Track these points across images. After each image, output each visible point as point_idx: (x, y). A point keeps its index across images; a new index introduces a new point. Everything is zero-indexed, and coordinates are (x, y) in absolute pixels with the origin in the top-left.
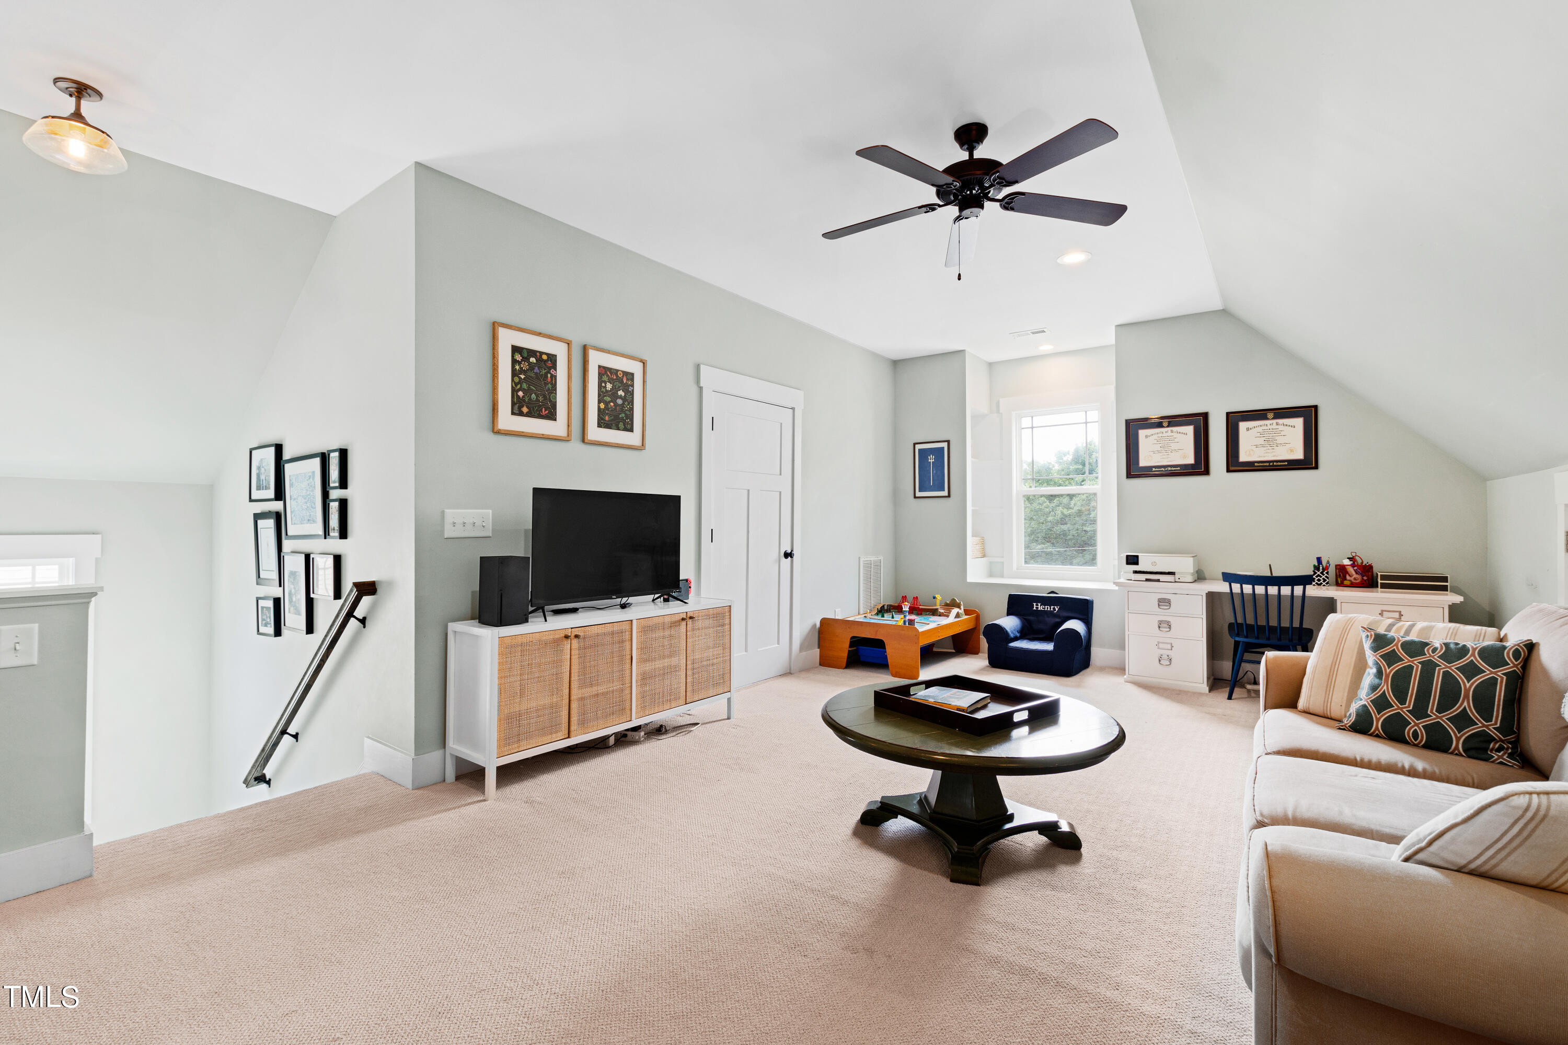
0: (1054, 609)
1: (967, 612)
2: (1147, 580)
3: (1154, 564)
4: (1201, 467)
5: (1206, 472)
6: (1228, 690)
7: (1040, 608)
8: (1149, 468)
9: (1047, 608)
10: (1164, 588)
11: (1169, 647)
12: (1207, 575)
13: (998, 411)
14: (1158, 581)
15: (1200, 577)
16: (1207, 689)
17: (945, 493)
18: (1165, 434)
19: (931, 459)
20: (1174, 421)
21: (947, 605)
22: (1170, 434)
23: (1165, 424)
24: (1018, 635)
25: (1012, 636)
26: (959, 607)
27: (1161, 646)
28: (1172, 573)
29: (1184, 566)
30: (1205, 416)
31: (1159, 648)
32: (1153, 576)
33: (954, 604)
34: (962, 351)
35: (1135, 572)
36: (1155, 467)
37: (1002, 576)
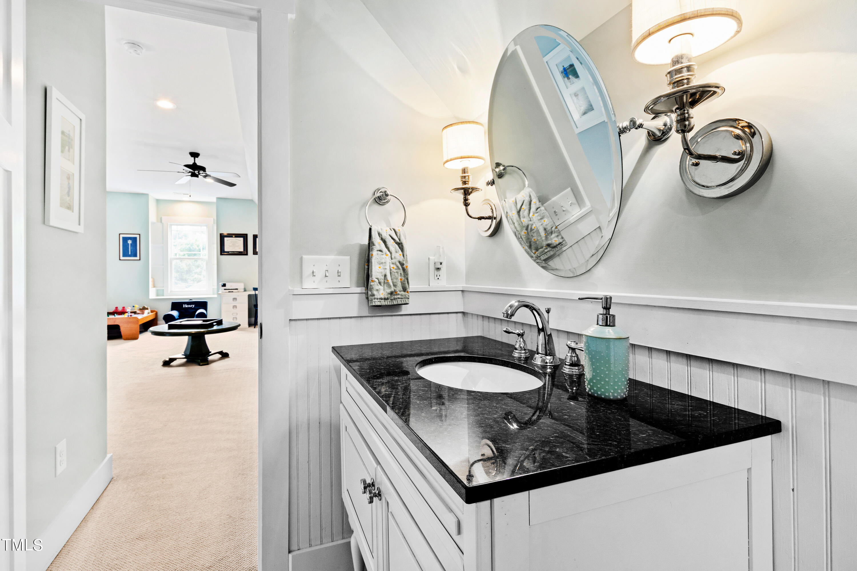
0: (192, 306)
1: (152, 312)
2: (229, 292)
3: (231, 286)
4: (245, 253)
5: (247, 254)
6: (254, 326)
7: (186, 306)
8: (228, 252)
9: (189, 306)
10: (234, 295)
11: (236, 314)
12: (247, 290)
13: (161, 222)
14: (233, 292)
15: (245, 290)
16: (248, 326)
17: (138, 258)
18: (234, 240)
19: (130, 242)
20: (237, 236)
21: (140, 309)
22: (235, 240)
23: (234, 236)
24: (178, 318)
25: (176, 318)
26: (147, 309)
27: (234, 314)
28: (237, 289)
29: (241, 286)
30: (247, 235)
31: (233, 315)
32: (231, 290)
33: (144, 309)
34: (147, 194)
35: (225, 289)
36: (231, 252)
37: (163, 296)
